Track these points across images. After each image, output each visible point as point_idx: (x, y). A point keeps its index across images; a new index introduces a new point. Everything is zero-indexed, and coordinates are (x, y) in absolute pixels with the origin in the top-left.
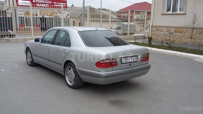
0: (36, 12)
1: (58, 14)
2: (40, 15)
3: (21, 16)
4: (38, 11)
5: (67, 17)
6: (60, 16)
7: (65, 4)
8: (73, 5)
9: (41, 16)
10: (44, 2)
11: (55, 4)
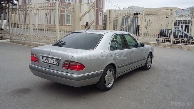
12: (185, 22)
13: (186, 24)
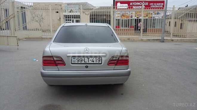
0: (132, 14)
1: (154, 15)
2: (135, 16)
3: (119, 18)
4: (134, 13)
5: (162, 18)
6: (156, 17)
7: (163, 4)
8: (187, 6)
9: (136, 18)
10: (141, 4)
11: (152, 5)
12: (76, 16)
13: (77, 19)
